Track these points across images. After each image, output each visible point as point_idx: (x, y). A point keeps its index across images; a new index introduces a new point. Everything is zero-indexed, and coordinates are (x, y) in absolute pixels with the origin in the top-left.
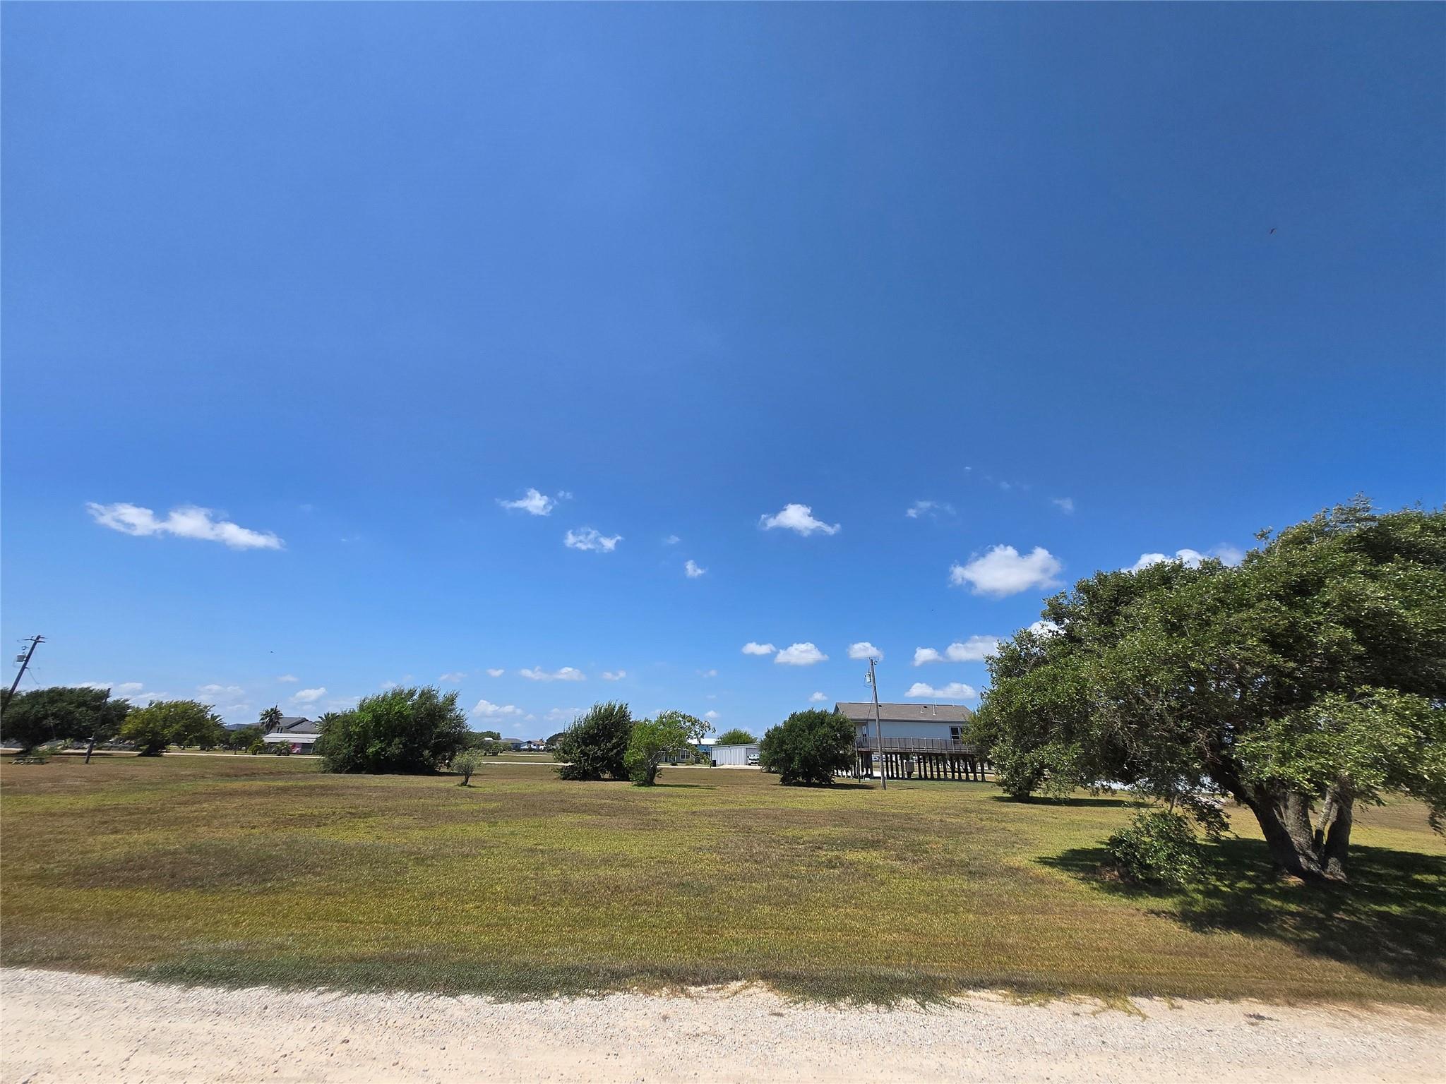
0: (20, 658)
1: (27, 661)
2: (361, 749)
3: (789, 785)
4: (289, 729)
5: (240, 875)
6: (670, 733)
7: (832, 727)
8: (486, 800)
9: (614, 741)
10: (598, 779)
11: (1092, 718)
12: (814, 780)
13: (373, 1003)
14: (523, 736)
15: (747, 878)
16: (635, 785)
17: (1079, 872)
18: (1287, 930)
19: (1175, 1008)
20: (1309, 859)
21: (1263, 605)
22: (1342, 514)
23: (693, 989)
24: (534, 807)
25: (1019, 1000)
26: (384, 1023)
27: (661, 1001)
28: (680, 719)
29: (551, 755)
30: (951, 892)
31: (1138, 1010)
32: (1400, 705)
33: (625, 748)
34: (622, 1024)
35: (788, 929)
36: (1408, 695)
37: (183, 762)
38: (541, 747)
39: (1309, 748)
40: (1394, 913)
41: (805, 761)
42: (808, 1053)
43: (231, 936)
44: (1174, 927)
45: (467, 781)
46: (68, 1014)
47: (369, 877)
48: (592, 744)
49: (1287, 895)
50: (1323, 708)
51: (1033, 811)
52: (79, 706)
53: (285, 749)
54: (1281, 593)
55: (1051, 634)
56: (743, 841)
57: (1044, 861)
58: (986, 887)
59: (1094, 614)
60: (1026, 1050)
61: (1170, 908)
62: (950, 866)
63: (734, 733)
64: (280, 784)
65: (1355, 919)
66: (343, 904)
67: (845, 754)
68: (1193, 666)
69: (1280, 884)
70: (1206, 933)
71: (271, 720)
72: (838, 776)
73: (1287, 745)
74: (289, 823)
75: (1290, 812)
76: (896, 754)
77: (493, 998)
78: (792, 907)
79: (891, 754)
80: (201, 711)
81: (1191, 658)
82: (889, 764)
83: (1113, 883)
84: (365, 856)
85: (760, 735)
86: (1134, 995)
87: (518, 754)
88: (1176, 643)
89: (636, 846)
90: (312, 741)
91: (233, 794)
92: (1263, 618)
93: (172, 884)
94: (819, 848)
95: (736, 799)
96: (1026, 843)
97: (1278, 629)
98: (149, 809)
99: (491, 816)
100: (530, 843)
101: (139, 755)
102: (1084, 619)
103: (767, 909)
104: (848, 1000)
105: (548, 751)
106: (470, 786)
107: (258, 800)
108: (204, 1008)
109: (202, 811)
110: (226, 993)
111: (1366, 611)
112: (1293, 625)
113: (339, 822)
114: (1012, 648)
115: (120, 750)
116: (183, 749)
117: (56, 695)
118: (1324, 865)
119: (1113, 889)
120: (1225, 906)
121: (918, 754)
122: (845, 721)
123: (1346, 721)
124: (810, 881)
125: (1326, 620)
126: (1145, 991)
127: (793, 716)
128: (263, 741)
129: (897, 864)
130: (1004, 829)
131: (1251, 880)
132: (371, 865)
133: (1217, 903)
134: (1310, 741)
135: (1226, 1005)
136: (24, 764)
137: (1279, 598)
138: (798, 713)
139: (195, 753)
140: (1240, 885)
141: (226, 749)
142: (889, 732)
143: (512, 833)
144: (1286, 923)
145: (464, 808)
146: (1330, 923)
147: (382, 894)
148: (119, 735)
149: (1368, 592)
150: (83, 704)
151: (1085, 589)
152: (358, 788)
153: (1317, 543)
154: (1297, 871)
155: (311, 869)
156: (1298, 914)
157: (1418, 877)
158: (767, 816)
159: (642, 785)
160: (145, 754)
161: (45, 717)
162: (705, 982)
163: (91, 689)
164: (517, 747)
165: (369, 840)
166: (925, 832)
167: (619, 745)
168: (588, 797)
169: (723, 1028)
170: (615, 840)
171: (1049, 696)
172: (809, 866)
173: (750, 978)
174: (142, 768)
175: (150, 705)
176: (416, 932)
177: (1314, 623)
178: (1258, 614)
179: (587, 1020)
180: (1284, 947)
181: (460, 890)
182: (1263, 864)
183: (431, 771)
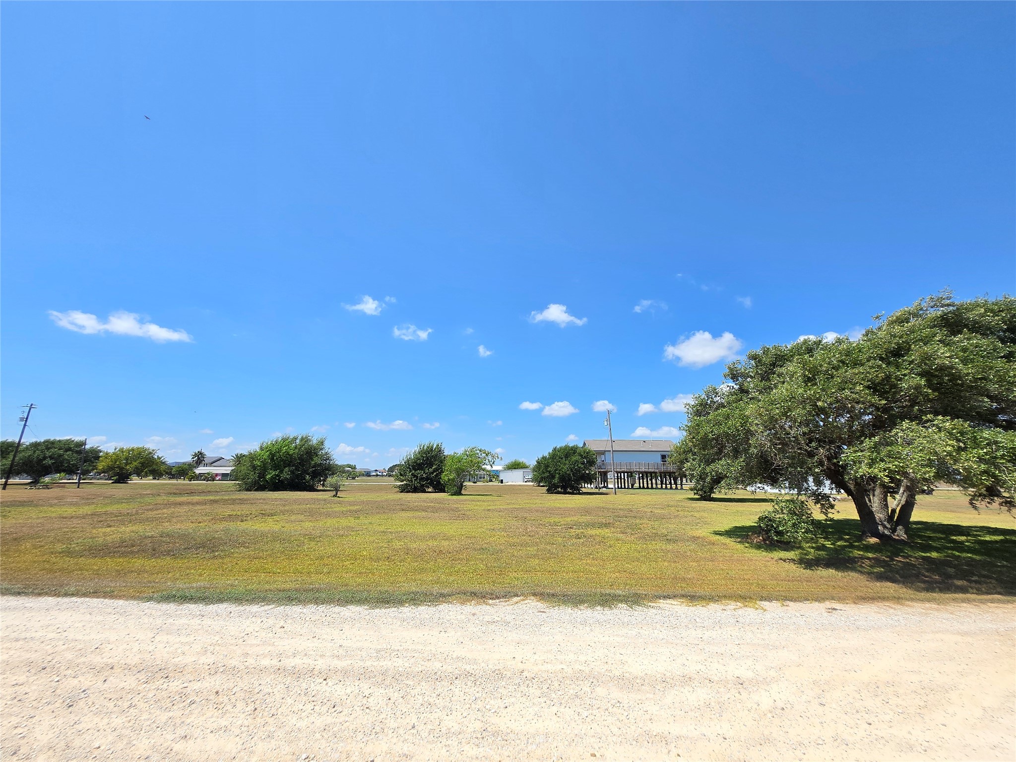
0: (22, 419)
1: (26, 421)
2: (262, 475)
3: (552, 493)
4: (211, 464)
5: (197, 549)
6: (471, 461)
7: (581, 456)
8: (351, 505)
9: (433, 468)
10: (425, 492)
11: (751, 442)
12: (569, 490)
13: (296, 610)
14: (371, 468)
15: (524, 545)
16: (449, 495)
17: (737, 538)
18: (864, 567)
19: (784, 606)
20: (885, 527)
21: (870, 364)
22: (932, 301)
23: (491, 601)
24: (381, 508)
25: (690, 604)
26: (304, 619)
27: (471, 607)
28: (478, 452)
29: (392, 479)
30: (654, 550)
31: (762, 607)
32: (951, 426)
33: (442, 472)
34: (448, 618)
35: (550, 572)
36: (956, 420)
37: (143, 486)
38: (384, 474)
39: (889, 456)
40: (933, 557)
41: (563, 479)
42: (560, 629)
43: (198, 581)
44: (793, 567)
45: (337, 494)
46: (110, 617)
47: (280, 549)
48: (418, 469)
49: (868, 548)
50: (901, 430)
51: (713, 505)
52: (67, 450)
53: (212, 477)
54: (883, 356)
55: (729, 388)
56: (521, 525)
57: (717, 533)
58: (676, 547)
59: (759, 374)
60: (690, 626)
61: (792, 557)
62: (655, 536)
63: (516, 462)
64: (212, 498)
65: (908, 560)
66: (267, 563)
67: (590, 473)
68: (820, 404)
69: (864, 543)
70: (812, 570)
71: (199, 458)
72: (585, 488)
73: (875, 454)
74: (224, 519)
75: (876, 499)
76: (624, 473)
77: (368, 607)
78: (552, 560)
79: (621, 473)
80: (150, 453)
81: (818, 399)
82: (619, 480)
83: (759, 544)
84: (276, 537)
85: (533, 463)
86: (761, 600)
87: (369, 478)
88: (809, 390)
89: (453, 528)
90: (228, 472)
91: (180, 504)
92: (868, 373)
93: (154, 554)
94: (571, 528)
95: (517, 502)
96: (706, 523)
97: (878, 379)
98: (128, 513)
99: (356, 514)
100: (382, 528)
101: (113, 483)
102: (751, 377)
103: (537, 561)
104: (586, 605)
105: (389, 476)
106: (339, 497)
107: (198, 507)
108: (193, 614)
109: (164, 514)
110: (204, 607)
111: (936, 366)
112: (888, 377)
113: (255, 518)
114: (702, 398)
115: (98, 480)
116: (141, 479)
117: (49, 445)
118: (894, 530)
119: (758, 547)
120: (827, 555)
121: (639, 473)
122: (590, 451)
123: (914, 438)
124: (564, 546)
125: (910, 373)
126: (769, 599)
127: (555, 449)
128: (195, 473)
129: (620, 536)
130: (692, 516)
131: (846, 540)
132: (280, 541)
133: (822, 554)
134: (890, 451)
135: (816, 605)
136: (36, 489)
137: (881, 359)
138: (558, 447)
139: (149, 481)
140: (839, 543)
141: (170, 478)
142: (619, 458)
143: (370, 523)
144: (864, 563)
145: (337, 509)
146: (892, 563)
147: (290, 558)
148: (96, 469)
149: (939, 354)
150: (69, 449)
151: (754, 357)
152: (264, 499)
153: (913, 321)
154: (876, 534)
155: (243, 544)
156: (873, 558)
157: (954, 538)
158: (537, 511)
159: (454, 495)
160: (116, 482)
161: (45, 458)
162: (498, 598)
163: (73, 439)
164: (368, 474)
165: (276, 528)
166: (641, 518)
167: (438, 470)
168: (418, 502)
169: (509, 618)
170: (438, 526)
171: (723, 429)
172: (564, 538)
173: (525, 595)
174: (117, 490)
175: (115, 449)
176: (314, 577)
177: (902, 375)
178: (865, 370)
179: (427, 616)
180: (859, 576)
181: (340, 554)
182: (857, 532)
183: (312, 489)
